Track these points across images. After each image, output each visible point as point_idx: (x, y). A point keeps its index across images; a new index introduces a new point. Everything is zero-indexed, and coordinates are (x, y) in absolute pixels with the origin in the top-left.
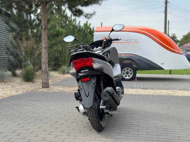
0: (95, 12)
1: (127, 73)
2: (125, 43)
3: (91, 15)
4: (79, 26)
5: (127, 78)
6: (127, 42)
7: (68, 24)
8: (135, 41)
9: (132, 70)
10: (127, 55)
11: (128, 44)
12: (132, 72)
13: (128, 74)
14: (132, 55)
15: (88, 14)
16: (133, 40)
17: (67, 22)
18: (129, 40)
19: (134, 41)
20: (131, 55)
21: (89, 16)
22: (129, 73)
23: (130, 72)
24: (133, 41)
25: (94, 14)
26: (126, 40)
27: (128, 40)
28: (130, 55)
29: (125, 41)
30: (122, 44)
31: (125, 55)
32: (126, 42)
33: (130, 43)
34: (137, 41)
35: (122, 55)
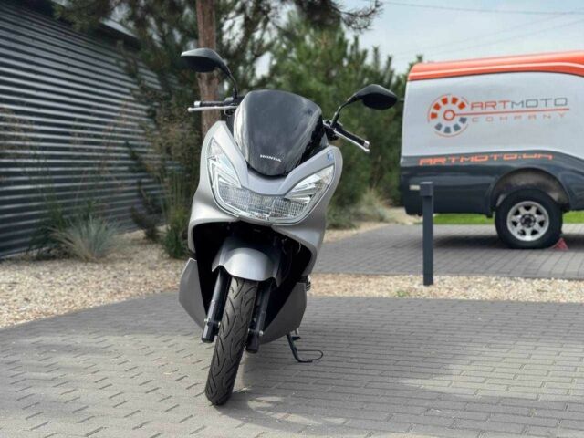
0: (377, 6)
1: (528, 221)
2: (518, 114)
3: (366, 16)
4: (388, 73)
5: (528, 238)
6: (525, 109)
7: (347, 66)
8: (555, 105)
9: (545, 212)
10: (524, 156)
11: (530, 117)
12: (545, 217)
13: (529, 227)
14: (545, 156)
15: (354, 15)
16: (546, 100)
17: (345, 62)
19: (551, 104)
20: (540, 156)
21: (359, 20)
22: (535, 221)
23: (536, 216)
24: (546, 104)
25: (373, 11)
28: (535, 156)
29: (516, 108)
31: (516, 156)
32: (519, 108)
33: (536, 113)
34: (563, 102)
35: (505, 158)
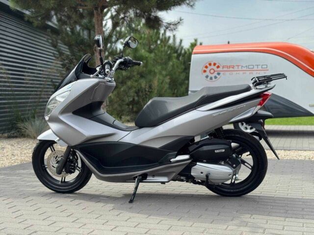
0: (181, 20)
2: (244, 72)
3: (175, 25)
4: (180, 48)
5: (249, 131)
6: (248, 69)
7: (160, 44)
8: (262, 68)
11: (250, 73)
15: (170, 24)
16: (258, 65)
17: (159, 42)
18: (252, 67)
19: (260, 68)
21: (172, 26)
24: (258, 68)
25: (179, 23)
26: (246, 66)
27: (250, 67)
29: (243, 69)
30: (239, 73)
32: (245, 69)
33: (253, 72)
34: (265, 66)
